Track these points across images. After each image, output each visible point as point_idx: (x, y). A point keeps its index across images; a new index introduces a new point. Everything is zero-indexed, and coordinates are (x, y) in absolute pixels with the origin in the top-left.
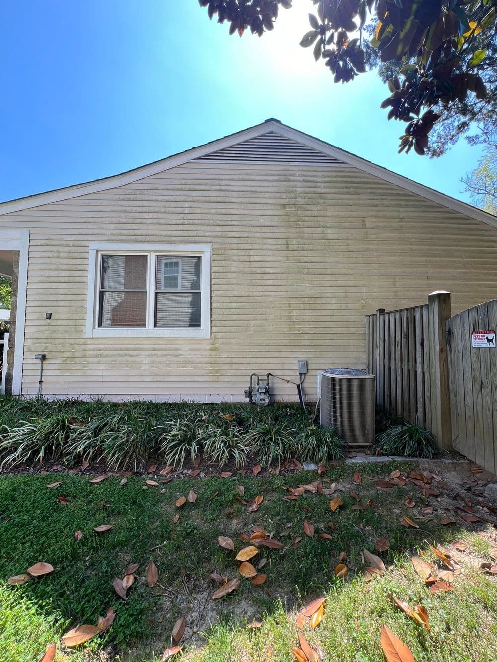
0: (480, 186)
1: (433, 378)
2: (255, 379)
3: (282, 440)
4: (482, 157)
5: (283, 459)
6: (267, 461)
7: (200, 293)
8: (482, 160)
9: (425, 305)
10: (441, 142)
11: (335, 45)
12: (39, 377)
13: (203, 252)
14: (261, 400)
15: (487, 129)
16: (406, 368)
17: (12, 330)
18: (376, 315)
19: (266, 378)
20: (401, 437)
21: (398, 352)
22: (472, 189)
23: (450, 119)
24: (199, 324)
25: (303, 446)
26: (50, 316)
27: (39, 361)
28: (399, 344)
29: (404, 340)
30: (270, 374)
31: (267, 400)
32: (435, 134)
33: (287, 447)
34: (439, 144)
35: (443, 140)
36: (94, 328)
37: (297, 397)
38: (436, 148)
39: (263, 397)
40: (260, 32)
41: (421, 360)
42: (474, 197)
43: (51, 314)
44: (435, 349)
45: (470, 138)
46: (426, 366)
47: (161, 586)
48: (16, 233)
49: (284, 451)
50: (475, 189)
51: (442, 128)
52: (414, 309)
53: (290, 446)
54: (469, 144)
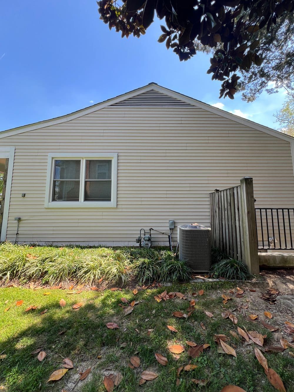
0: (285, 118)
1: (244, 230)
2: (143, 232)
3: (152, 268)
4: (285, 102)
5: (152, 279)
6: (143, 280)
7: (111, 181)
8: (285, 104)
9: (239, 186)
10: (252, 93)
11: (178, 41)
12: (16, 231)
13: (112, 158)
14: (146, 244)
15: (278, 85)
16: (230, 224)
17: (2, 204)
18: (214, 192)
19: (149, 231)
20: (226, 266)
21: (226, 214)
22: (280, 120)
23: (257, 80)
24: (110, 199)
25: (164, 271)
26: (24, 195)
27: (16, 221)
28: (227, 210)
29: (229, 207)
30: (151, 229)
31: (150, 245)
32: (249, 89)
33: (155, 272)
34: (251, 94)
35: (253, 92)
36: (49, 202)
37: (168, 243)
38: (250, 97)
39: (147, 242)
40: (139, 36)
41: (238, 219)
42: (282, 125)
43: (25, 194)
44: (245, 212)
45: (268, 90)
46: (240, 222)
47: (62, 356)
48: (8, 149)
49: (153, 274)
50: (282, 120)
51: (253, 85)
52: (233, 188)
53: (157, 271)
54: (268, 94)
